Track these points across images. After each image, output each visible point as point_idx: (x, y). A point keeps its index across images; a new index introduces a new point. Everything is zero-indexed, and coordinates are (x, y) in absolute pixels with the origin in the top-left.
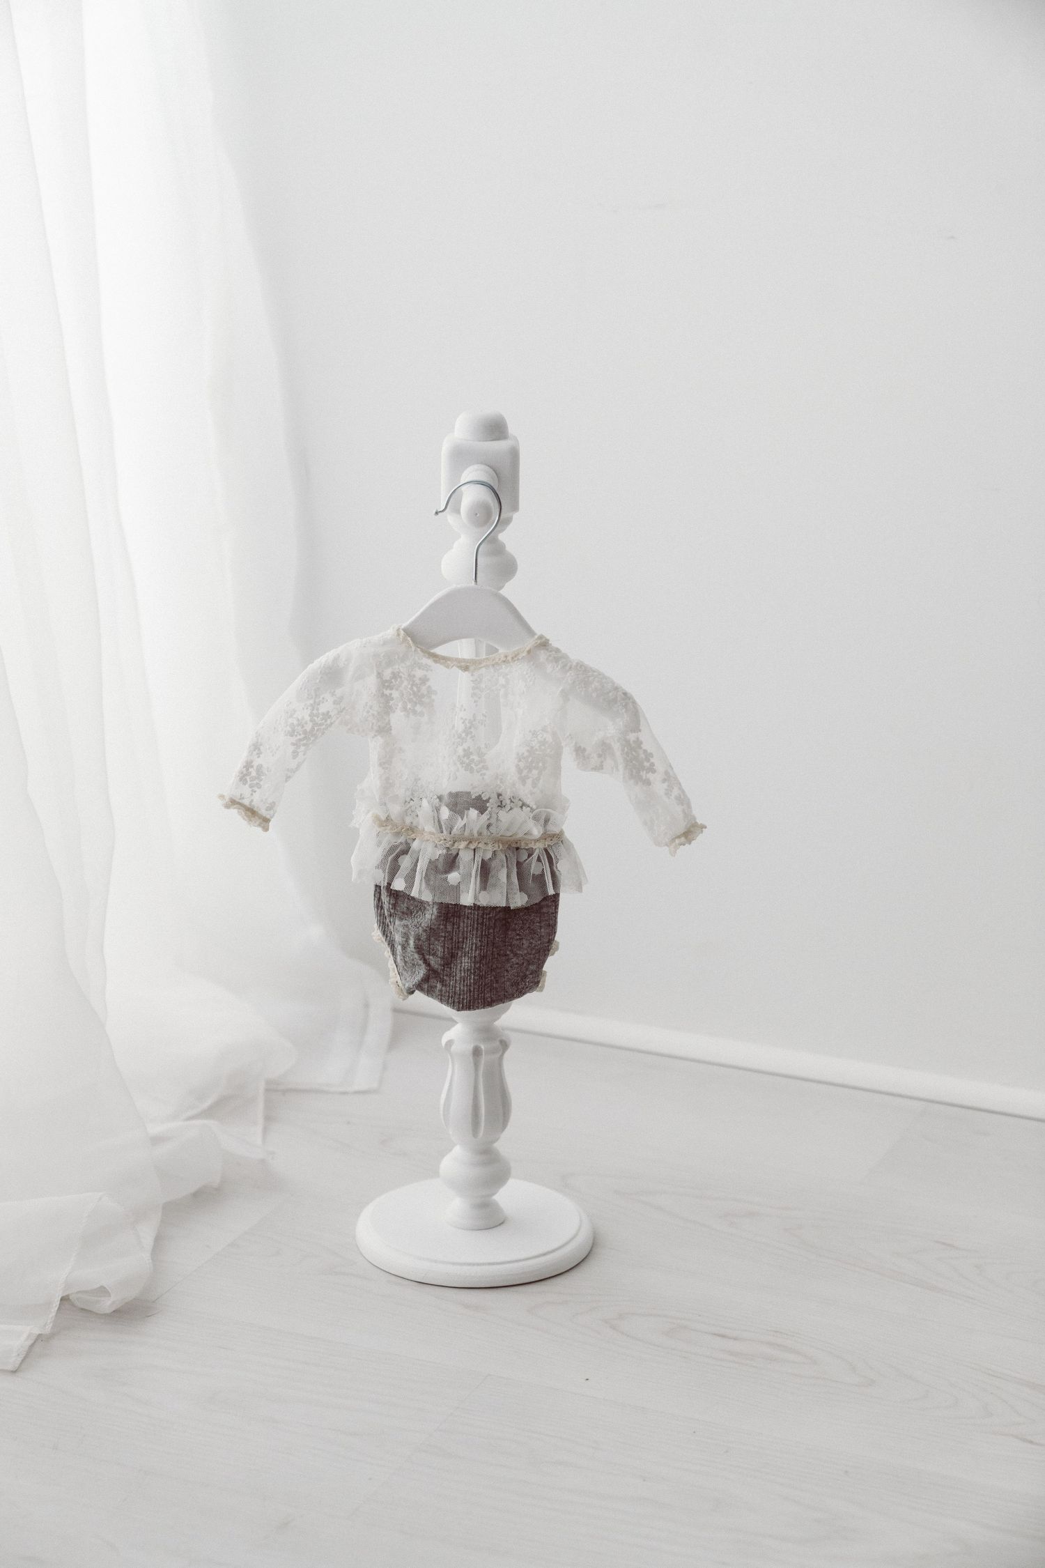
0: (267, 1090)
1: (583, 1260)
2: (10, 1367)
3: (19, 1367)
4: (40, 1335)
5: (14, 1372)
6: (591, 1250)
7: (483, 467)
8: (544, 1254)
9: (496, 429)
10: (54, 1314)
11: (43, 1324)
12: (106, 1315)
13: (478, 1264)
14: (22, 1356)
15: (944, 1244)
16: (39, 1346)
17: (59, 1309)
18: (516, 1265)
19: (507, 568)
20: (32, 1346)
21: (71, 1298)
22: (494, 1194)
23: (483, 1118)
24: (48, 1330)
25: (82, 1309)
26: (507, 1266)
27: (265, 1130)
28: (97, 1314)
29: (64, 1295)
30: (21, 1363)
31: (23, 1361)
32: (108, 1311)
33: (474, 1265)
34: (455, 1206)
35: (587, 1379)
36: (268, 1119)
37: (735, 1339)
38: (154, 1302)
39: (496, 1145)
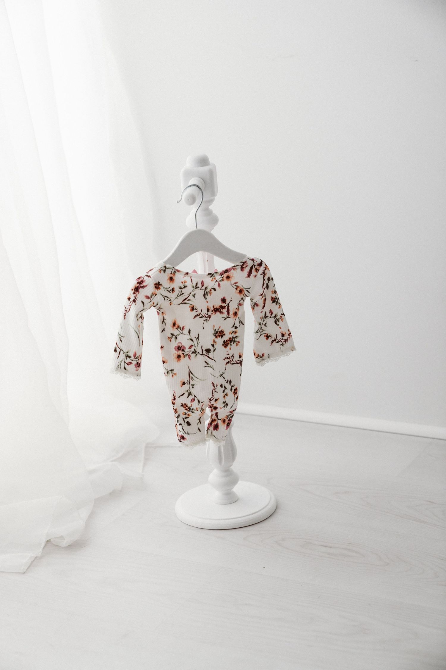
0: (146, 447)
1: (272, 515)
2: (22, 572)
3: (26, 571)
4: (36, 557)
5: (24, 573)
6: (275, 510)
7: (197, 178)
8: (253, 514)
9: (203, 161)
10: (42, 548)
11: (38, 552)
12: (64, 547)
13: (223, 519)
14: (28, 566)
15: (429, 502)
16: (35, 561)
17: (46, 545)
18: (240, 519)
19: (213, 220)
20: (33, 561)
21: (52, 540)
22: (232, 489)
23: (223, 457)
24: (39, 555)
25: (56, 545)
26: (237, 519)
27: (145, 464)
28: (61, 547)
29: (48, 539)
30: (27, 570)
31: (28, 568)
32: (66, 546)
33: (221, 520)
34: (216, 495)
35: (264, 568)
36: (146, 459)
37: (331, 547)
38: (86, 541)
39: (232, 467)
